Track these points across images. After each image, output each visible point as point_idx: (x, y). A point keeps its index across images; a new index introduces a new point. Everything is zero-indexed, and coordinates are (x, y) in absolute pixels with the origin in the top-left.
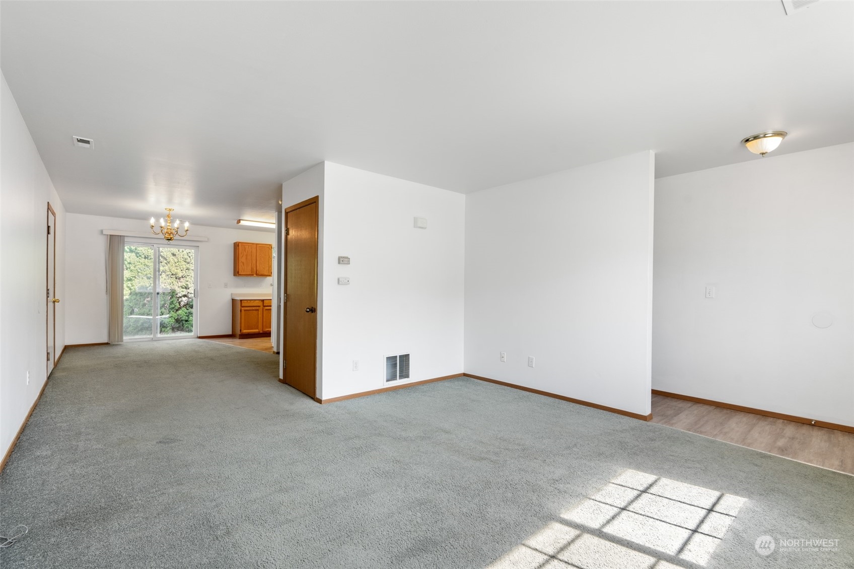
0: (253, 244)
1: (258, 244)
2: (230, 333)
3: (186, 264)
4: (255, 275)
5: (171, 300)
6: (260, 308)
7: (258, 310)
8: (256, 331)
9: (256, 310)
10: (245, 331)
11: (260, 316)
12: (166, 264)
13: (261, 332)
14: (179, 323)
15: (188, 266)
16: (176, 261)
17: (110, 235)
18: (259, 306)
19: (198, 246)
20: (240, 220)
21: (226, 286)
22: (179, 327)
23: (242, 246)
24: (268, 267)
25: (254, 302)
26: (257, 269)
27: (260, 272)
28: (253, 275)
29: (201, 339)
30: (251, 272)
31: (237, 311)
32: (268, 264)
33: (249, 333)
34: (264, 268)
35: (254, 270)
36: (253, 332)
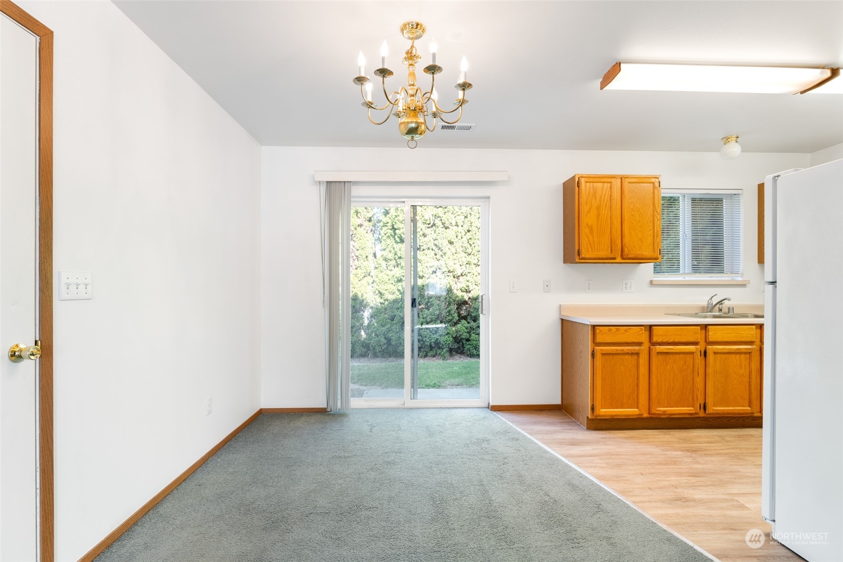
0: (613, 177)
1: (627, 177)
2: (558, 401)
3: (466, 255)
4: (619, 260)
5: (448, 309)
6: (642, 347)
7: (638, 354)
8: (632, 411)
9: (632, 354)
10: (605, 411)
11: (643, 370)
12: (442, 256)
13: (646, 415)
14: (458, 343)
15: (469, 258)
16: (454, 251)
17: (327, 182)
18: (640, 344)
19: (488, 198)
20: (620, 63)
21: (547, 287)
22: (459, 348)
23: (588, 184)
24: (650, 235)
25: (626, 331)
26: (623, 244)
27: (631, 251)
28: (615, 259)
29: (495, 413)
30: (610, 251)
31: (581, 352)
32: (651, 228)
33: (613, 416)
34: (641, 239)
35: (617, 246)
36: (625, 413)
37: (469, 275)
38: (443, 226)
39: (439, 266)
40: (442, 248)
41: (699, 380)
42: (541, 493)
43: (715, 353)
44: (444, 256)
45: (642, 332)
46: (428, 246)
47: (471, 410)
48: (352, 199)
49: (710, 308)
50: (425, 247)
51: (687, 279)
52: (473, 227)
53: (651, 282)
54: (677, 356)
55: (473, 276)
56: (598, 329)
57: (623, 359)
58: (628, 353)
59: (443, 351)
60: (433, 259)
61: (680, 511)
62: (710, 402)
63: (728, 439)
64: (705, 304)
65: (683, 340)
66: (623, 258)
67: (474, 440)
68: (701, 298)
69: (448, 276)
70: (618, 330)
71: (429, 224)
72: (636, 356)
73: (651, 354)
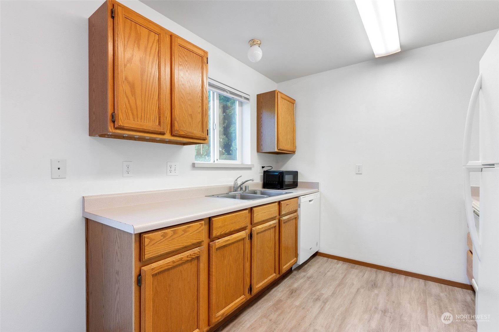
0: (162, 30)
1: (176, 37)
4: (168, 137)
7: (198, 258)
9: (192, 259)
11: (203, 275)
18: (198, 245)
24: (199, 113)
25: (185, 231)
26: (173, 116)
27: (182, 127)
28: (163, 134)
30: (157, 123)
32: (200, 105)
34: (191, 115)
35: (166, 118)
41: (247, 266)
43: (257, 234)
45: (202, 228)
49: (235, 188)
53: (194, 165)
54: (232, 247)
56: (148, 238)
57: (181, 271)
58: (188, 261)
62: (254, 282)
66: (172, 135)
70: (175, 232)
72: (196, 261)
73: (211, 252)
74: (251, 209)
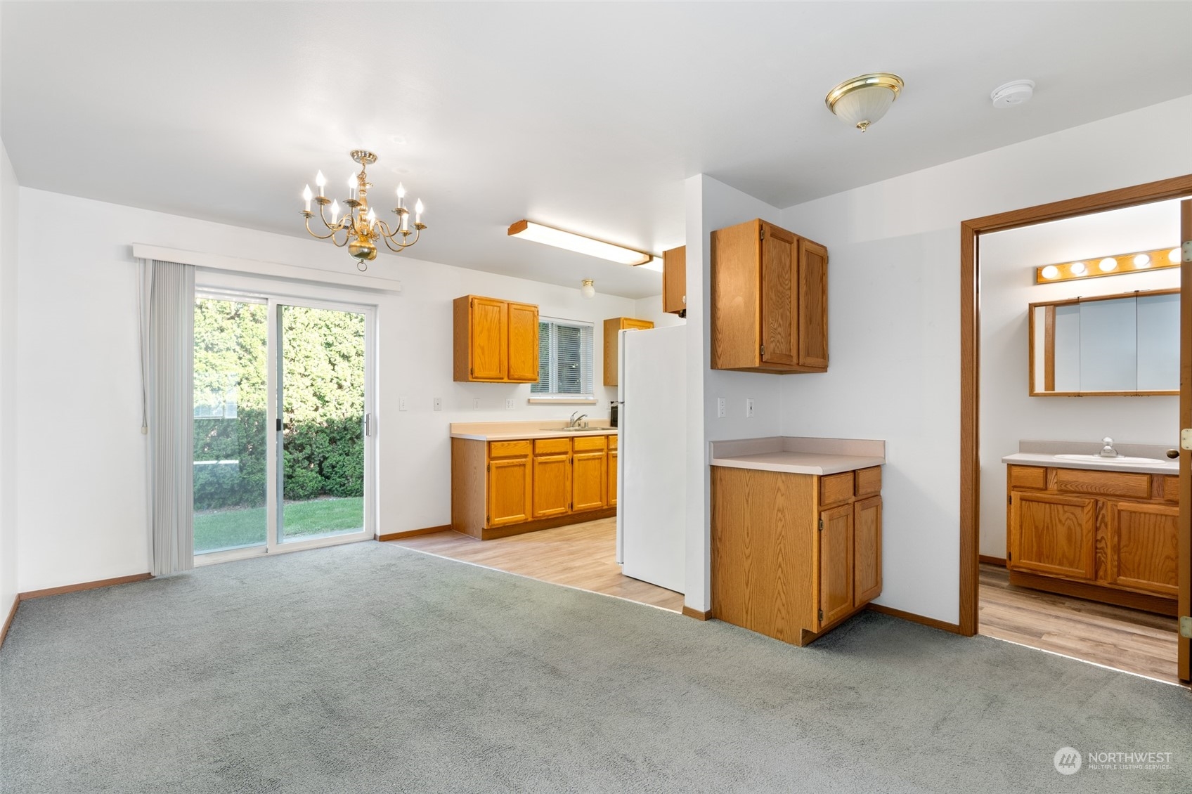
0: (502, 302)
1: (512, 304)
2: (448, 522)
4: (506, 380)
6: (528, 459)
7: (524, 465)
8: (519, 517)
9: (520, 465)
10: (498, 520)
11: (528, 479)
12: (250, 361)
13: (530, 519)
17: (154, 261)
18: (525, 456)
19: (375, 306)
20: (526, 221)
21: (437, 405)
23: (480, 306)
24: (531, 359)
25: (515, 445)
26: (510, 365)
27: (516, 373)
28: (502, 379)
29: (385, 543)
30: (498, 372)
31: (475, 468)
32: (531, 352)
33: (505, 523)
34: (524, 361)
35: (505, 367)
36: (515, 520)
37: (291, 388)
38: (252, 319)
39: (247, 376)
40: (252, 350)
41: (568, 484)
42: (467, 588)
43: (579, 460)
44: (253, 361)
45: (527, 445)
46: (228, 346)
47: (356, 544)
48: (196, 288)
49: (572, 424)
50: (221, 346)
51: (554, 398)
52: (298, 324)
53: (529, 400)
54: (553, 465)
55: (297, 390)
56: (493, 444)
57: (512, 471)
58: (517, 465)
59: (252, 495)
60: (236, 364)
61: (568, 575)
62: (575, 501)
63: (588, 528)
64: (569, 420)
65: (557, 451)
66: (509, 379)
67: (379, 567)
68: (565, 414)
69: (260, 389)
70: (509, 444)
71: (228, 314)
72: (522, 468)
73: (534, 464)
74: (572, 438)
